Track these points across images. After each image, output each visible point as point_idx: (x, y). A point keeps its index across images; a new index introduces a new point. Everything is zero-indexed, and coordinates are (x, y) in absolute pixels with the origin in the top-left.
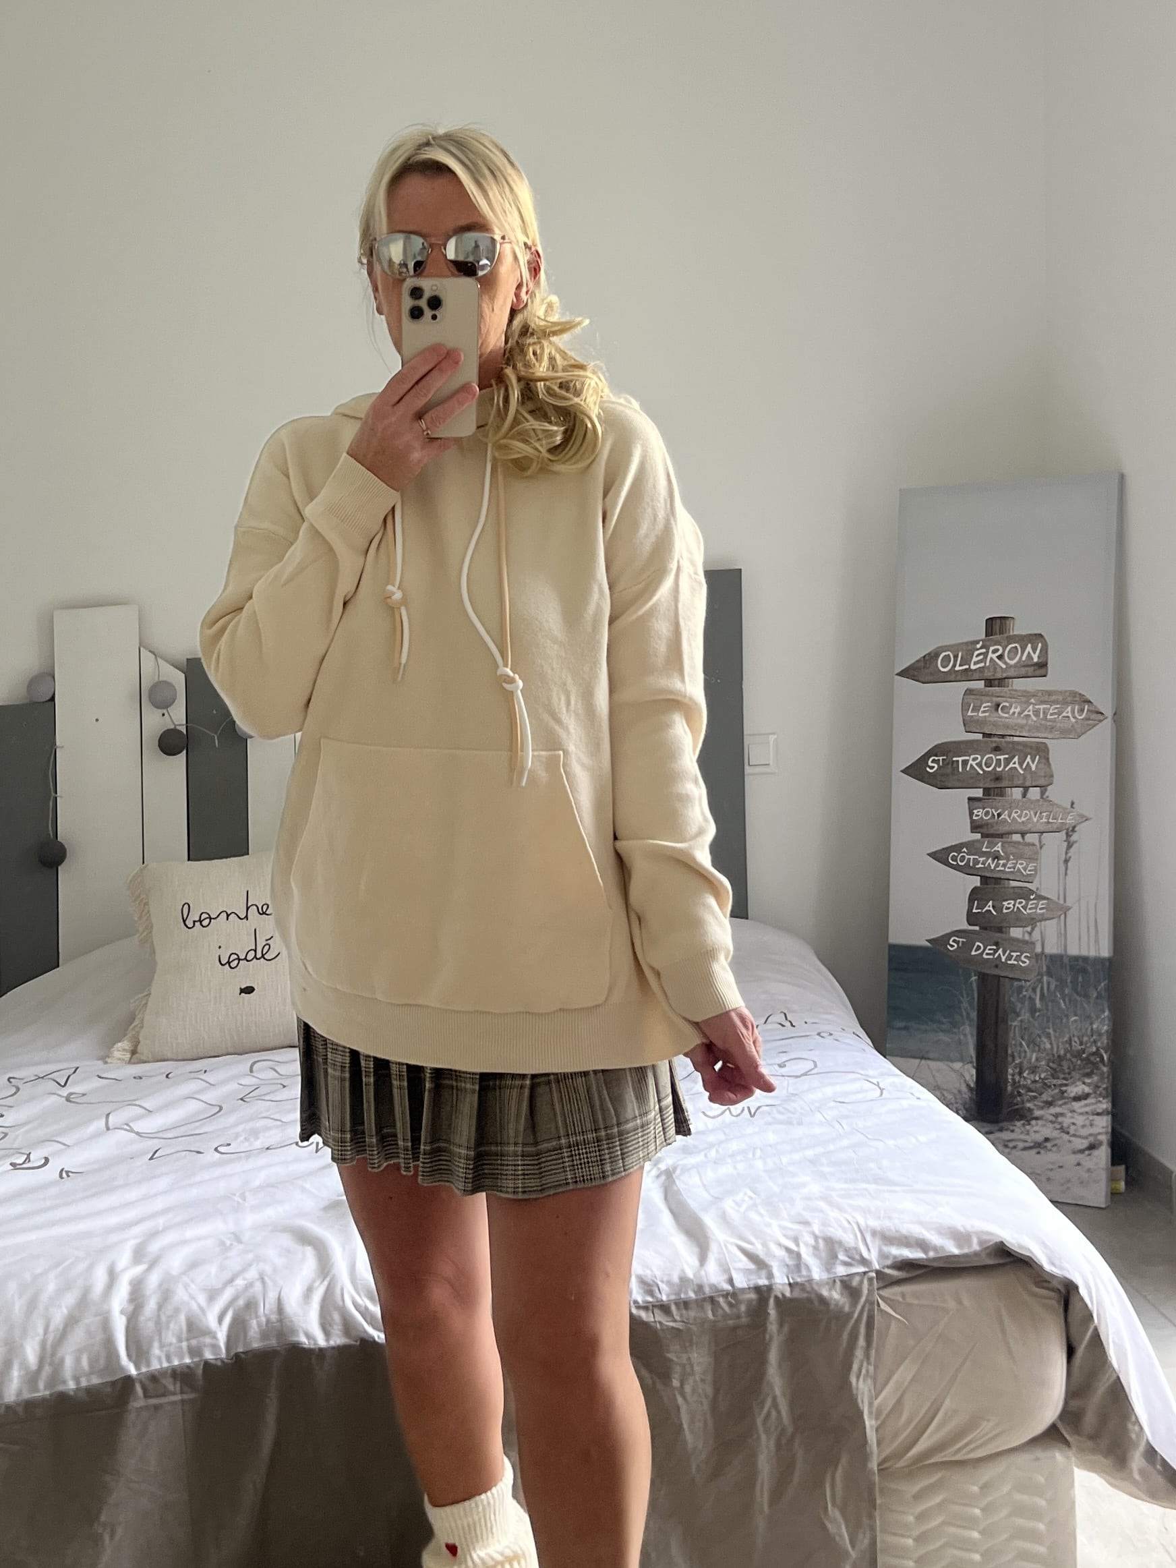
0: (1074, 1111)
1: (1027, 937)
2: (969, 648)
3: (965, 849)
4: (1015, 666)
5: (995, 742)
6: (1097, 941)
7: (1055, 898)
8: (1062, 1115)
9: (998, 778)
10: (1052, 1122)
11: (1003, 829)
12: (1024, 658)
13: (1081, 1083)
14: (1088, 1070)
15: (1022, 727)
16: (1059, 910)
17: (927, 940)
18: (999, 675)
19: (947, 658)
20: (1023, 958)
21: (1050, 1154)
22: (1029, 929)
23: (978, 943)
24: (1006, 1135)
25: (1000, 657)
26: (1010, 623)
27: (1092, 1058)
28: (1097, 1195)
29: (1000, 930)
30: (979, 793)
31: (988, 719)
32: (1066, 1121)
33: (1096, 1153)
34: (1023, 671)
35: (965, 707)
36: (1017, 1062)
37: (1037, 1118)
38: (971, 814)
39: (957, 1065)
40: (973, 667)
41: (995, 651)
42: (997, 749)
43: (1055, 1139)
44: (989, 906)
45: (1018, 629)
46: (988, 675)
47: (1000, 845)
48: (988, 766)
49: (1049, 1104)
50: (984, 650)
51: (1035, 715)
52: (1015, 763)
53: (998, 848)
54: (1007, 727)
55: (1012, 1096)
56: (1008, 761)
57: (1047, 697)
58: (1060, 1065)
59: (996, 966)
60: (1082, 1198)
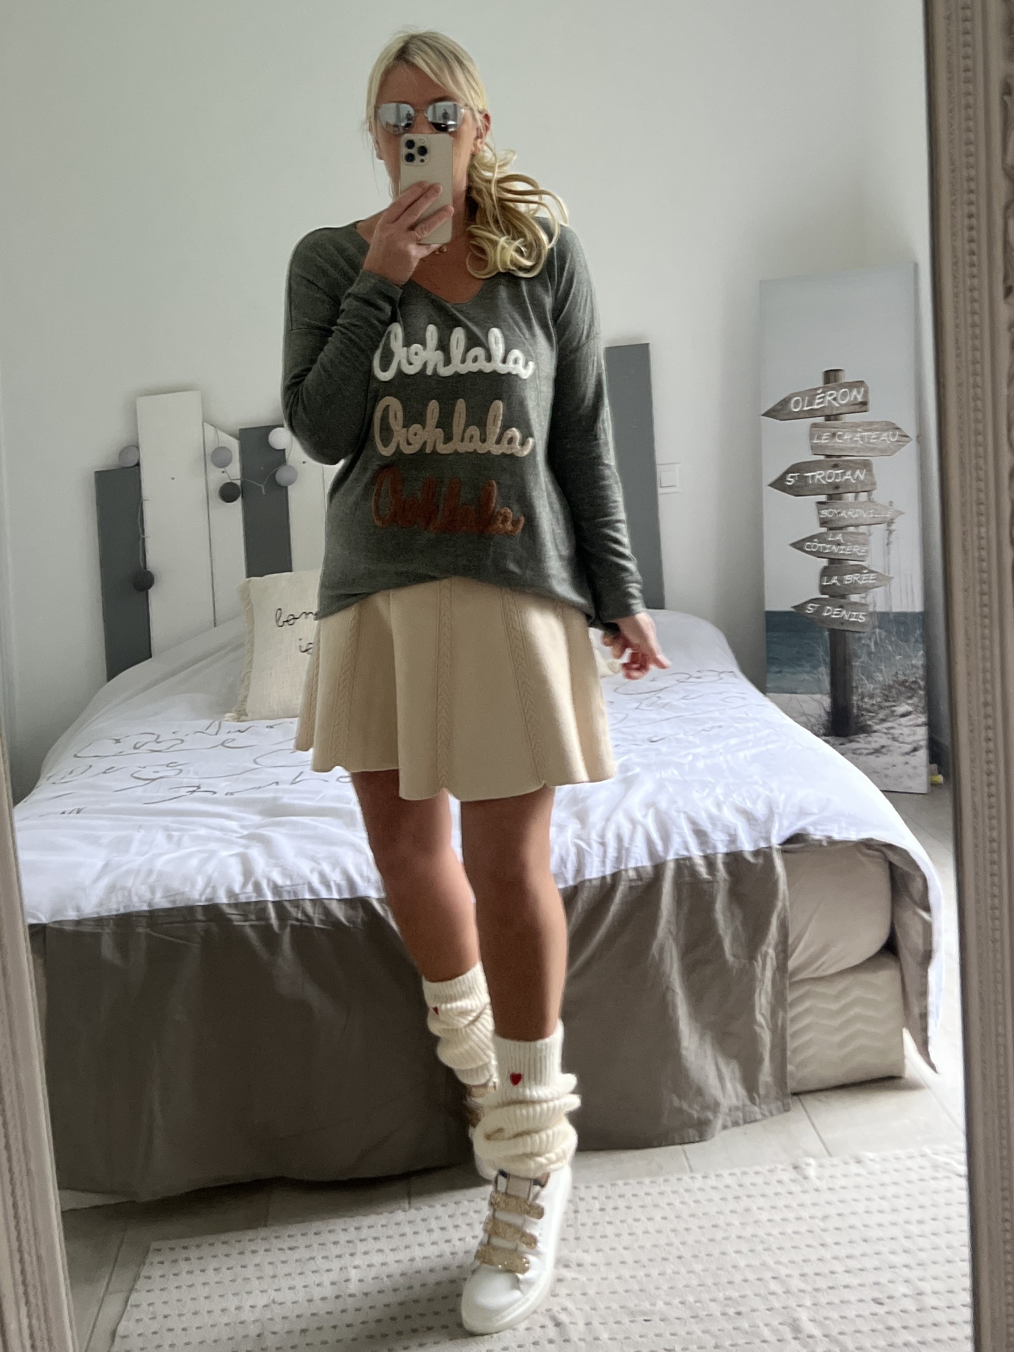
0: (901, 725)
1: (863, 601)
2: (812, 394)
3: (816, 540)
4: (845, 405)
5: (834, 461)
6: (913, 601)
7: (880, 571)
8: (892, 728)
9: (837, 487)
10: (886, 733)
11: (841, 524)
12: (852, 399)
13: (903, 704)
14: (909, 694)
15: (853, 449)
16: (883, 579)
17: (793, 607)
18: (835, 412)
19: (797, 402)
20: (861, 617)
21: (885, 756)
22: (863, 595)
23: (828, 608)
24: (854, 745)
25: (835, 399)
26: (840, 373)
27: (913, 686)
28: (920, 784)
29: (843, 597)
30: (823, 498)
31: (829, 444)
32: (896, 732)
33: (917, 753)
34: (853, 408)
35: (811, 437)
36: (860, 691)
37: (875, 732)
38: (819, 513)
39: (818, 696)
40: (816, 407)
41: (831, 395)
42: (835, 466)
43: (888, 746)
44: (834, 580)
45: (847, 377)
46: (828, 412)
47: (840, 535)
48: (830, 477)
49: (883, 720)
50: (823, 395)
51: (862, 440)
52: (848, 476)
53: (839, 537)
54: (842, 450)
55: (858, 716)
56: (843, 474)
57: (869, 426)
58: (890, 692)
59: (842, 624)
60: (910, 788)
